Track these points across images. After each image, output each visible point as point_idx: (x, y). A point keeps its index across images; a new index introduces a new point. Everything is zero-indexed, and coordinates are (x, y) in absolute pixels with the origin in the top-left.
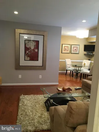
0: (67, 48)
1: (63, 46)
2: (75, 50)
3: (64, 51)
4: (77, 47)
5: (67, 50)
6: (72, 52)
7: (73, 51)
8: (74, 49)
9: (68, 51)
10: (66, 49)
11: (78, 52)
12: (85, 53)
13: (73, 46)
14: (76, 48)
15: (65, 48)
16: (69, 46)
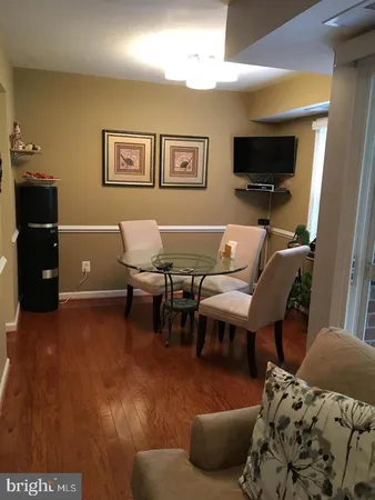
0: (135, 158)
1: (112, 140)
2: (184, 165)
3: (119, 170)
4: (194, 151)
5: (136, 165)
6: (168, 179)
7: (173, 173)
8: (178, 164)
9: (141, 171)
10: (130, 162)
11: (198, 180)
12: (242, 182)
13: (168, 144)
14: (187, 157)
15: (125, 153)
16: (147, 142)
